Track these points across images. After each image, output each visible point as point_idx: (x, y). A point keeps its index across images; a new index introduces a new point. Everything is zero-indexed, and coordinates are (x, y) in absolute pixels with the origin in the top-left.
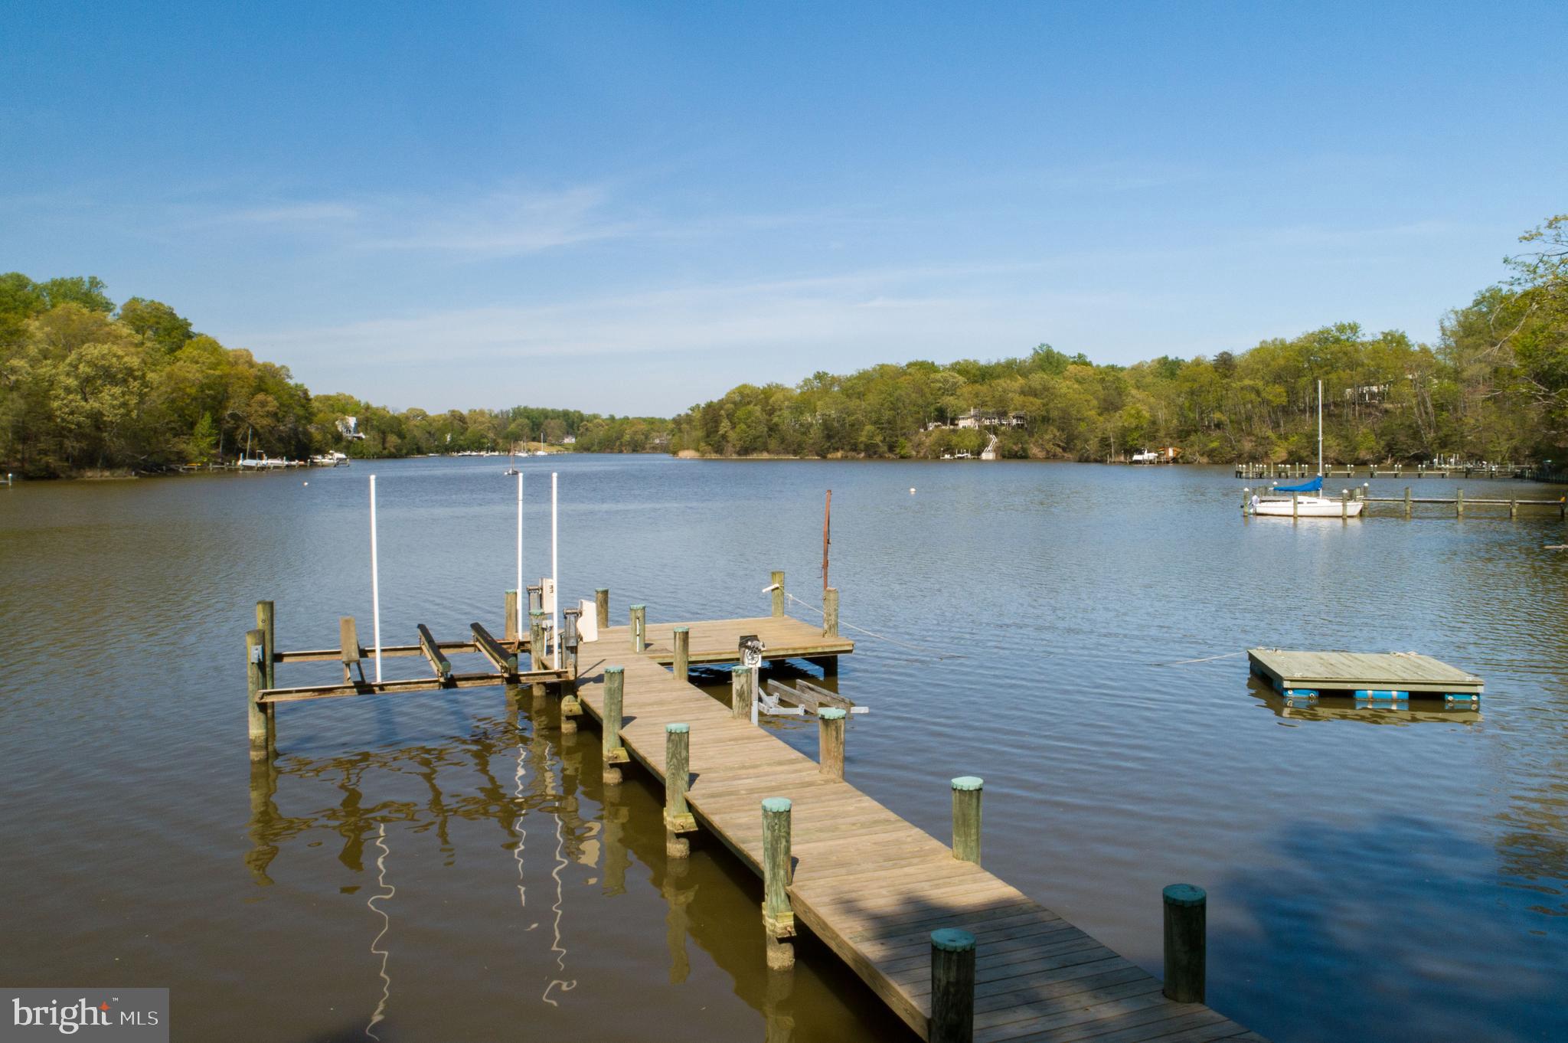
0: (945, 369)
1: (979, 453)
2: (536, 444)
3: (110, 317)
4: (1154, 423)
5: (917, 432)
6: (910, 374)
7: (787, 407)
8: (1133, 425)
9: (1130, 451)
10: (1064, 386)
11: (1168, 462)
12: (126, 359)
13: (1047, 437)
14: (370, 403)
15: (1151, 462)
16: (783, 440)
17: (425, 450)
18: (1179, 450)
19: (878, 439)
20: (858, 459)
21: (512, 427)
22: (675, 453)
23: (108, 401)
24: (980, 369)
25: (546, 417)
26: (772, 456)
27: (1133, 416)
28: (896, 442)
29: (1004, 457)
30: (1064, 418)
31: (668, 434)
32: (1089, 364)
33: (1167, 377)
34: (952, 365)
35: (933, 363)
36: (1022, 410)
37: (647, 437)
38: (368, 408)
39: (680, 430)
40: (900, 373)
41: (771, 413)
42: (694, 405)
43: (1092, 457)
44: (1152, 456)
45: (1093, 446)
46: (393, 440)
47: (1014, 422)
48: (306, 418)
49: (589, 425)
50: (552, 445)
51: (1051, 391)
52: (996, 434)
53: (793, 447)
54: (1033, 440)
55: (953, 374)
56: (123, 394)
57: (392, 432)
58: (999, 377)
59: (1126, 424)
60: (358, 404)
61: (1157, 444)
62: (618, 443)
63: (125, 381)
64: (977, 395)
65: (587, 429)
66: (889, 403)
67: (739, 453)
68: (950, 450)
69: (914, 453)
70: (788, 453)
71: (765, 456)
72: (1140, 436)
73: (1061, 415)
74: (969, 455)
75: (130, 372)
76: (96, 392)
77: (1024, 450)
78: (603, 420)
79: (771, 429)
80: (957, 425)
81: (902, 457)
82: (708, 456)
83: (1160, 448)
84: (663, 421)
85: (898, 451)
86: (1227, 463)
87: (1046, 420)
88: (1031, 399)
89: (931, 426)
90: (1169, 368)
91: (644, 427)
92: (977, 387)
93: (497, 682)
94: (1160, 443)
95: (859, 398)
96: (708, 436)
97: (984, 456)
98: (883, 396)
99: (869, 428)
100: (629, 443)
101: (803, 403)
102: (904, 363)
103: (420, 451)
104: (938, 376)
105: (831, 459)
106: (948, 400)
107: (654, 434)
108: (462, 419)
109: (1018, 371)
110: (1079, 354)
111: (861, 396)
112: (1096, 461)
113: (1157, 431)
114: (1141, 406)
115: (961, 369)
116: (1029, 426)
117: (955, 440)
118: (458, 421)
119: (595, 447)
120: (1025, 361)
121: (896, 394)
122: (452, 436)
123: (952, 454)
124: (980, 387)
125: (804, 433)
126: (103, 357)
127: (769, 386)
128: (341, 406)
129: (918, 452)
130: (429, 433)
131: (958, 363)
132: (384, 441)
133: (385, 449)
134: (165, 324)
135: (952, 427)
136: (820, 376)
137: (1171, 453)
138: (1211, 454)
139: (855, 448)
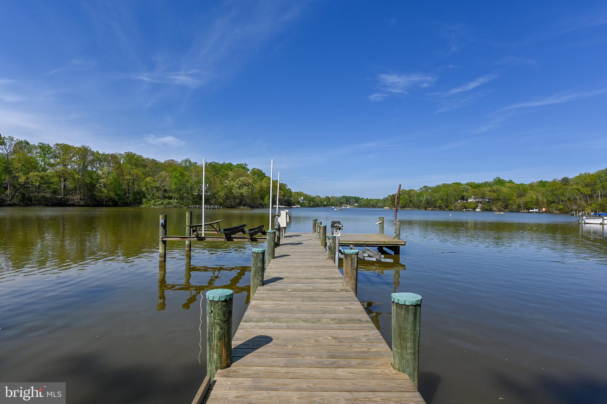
0: (464, 184)
1: (475, 209)
2: (347, 205)
3: (249, 172)
4: (538, 200)
5: (455, 203)
6: (453, 186)
7: (415, 195)
8: (530, 201)
9: (529, 209)
10: (504, 189)
11: (543, 213)
12: (249, 181)
13: (499, 205)
14: (307, 194)
15: (536, 212)
16: (414, 204)
17: (319, 206)
18: (547, 209)
19: (442, 205)
20: (436, 210)
21: (342, 201)
22: (383, 208)
23: (244, 191)
24: (476, 185)
25: (350, 198)
26: (410, 209)
27: (530, 198)
28: (448, 205)
29: (484, 210)
30: (504, 199)
31: (382, 203)
32: (514, 183)
33: (542, 187)
34: (467, 183)
35: (460, 183)
36: (490, 196)
37: (376, 204)
38: (306, 195)
39: (385, 202)
40: (449, 186)
41: (411, 197)
42: (389, 195)
43: (515, 210)
44: (537, 210)
45: (515, 207)
46: (312, 203)
47: (487, 200)
48: (290, 196)
49: (361, 200)
50: (352, 206)
51: (500, 191)
52: (481, 203)
53: (417, 207)
54: (494, 206)
55: (466, 186)
56: (248, 189)
57: (312, 201)
58: (482, 187)
59: (527, 200)
60: (304, 194)
61: (539, 207)
62: (368, 205)
63: (248, 186)
64: (475, 192)
65: (361, 202)
66: (446, 194)
67: (401, 208)
68: (465, 208)
69: (454, 209)
70: (415, 208)
71: (408, 208)
72: (532, 204)
73: (503, 198)
74: (472, 210)
75: (250, 184)
76: (242, 188)
77: (491, 209)
78: (365, 199)
79: (410, 202)
80: (468, 201)
81: (450, 210)
82: (392, 208)
83: (540, 208)
84: (381, 200)
85: (449, 208)
86: (566, 213)
87: (498, 199)
88: (493, 193)
89: (459, 201)
90: (542, 184)
91: (376, 201)
92: (475, 189)
93: (247, 240)
94: (540, 206)
95: (437, 193)
96: (392, 203)
97: (477, 210)
98: (444, 192)
99: (440, 201)
100: (372, 205)
101: (419, 195)
102: (451, 183)
103: (318, 206)
104: (462, 187)
105: (428, 210)
106: (465, 194)
107: (379, 203)
108: (329, 198)
109: (489, 185)
110: (510, 180)
111: (438, 192)
112: (516, 212)
113: (539, 202)
114: (532, 195)
115: (469, 184)
116: (493, 201)
117: (467, 205)
118: (328, 199)
119: (363, 206)
120: (491, 182)
121: (448, 192)
122: (326, 203)
123: (466, 209)
124: (476, 190)
125: (420, 203)
126: (244, 180)
127: (410, 190)
128: (300, 194)
129: (455, 208)
130: (321, 202)
131: (468, 183)
132: (310, 203)
133: (310, 205)
134: (260, 174)
135: (466, 201)
136: (425, 187)
137: (544, 210)
138: (560, 210)
139: (435, 207)
